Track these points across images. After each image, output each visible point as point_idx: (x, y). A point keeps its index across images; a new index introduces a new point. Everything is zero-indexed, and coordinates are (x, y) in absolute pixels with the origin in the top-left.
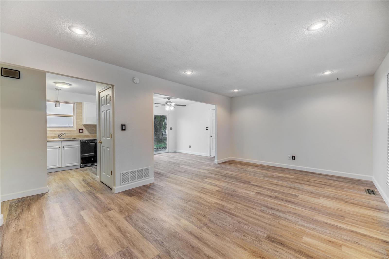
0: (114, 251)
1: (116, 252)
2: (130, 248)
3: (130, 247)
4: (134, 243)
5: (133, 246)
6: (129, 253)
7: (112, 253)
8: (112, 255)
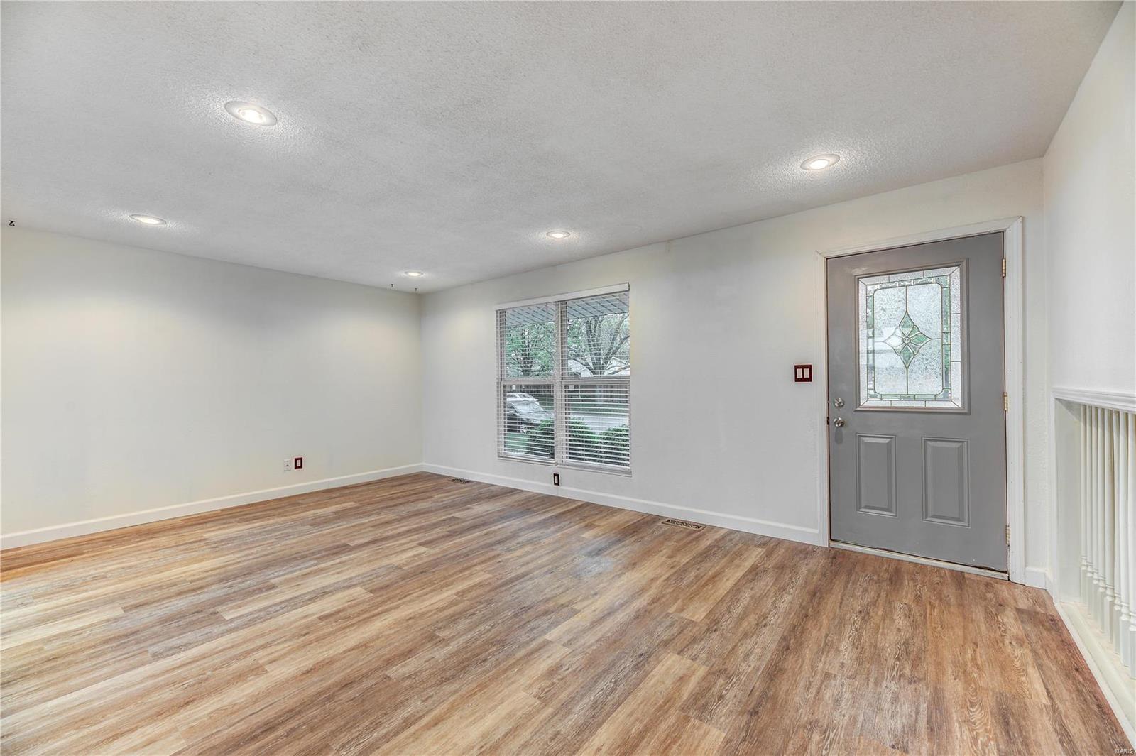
0: (706, 734)
1: (705, 726)
2: (682, 704)
3: (680, 704)
4: (663, 702)
5: (672, 701)
6: (696, 700)
7: (715, 732)
8: (720, 729)
